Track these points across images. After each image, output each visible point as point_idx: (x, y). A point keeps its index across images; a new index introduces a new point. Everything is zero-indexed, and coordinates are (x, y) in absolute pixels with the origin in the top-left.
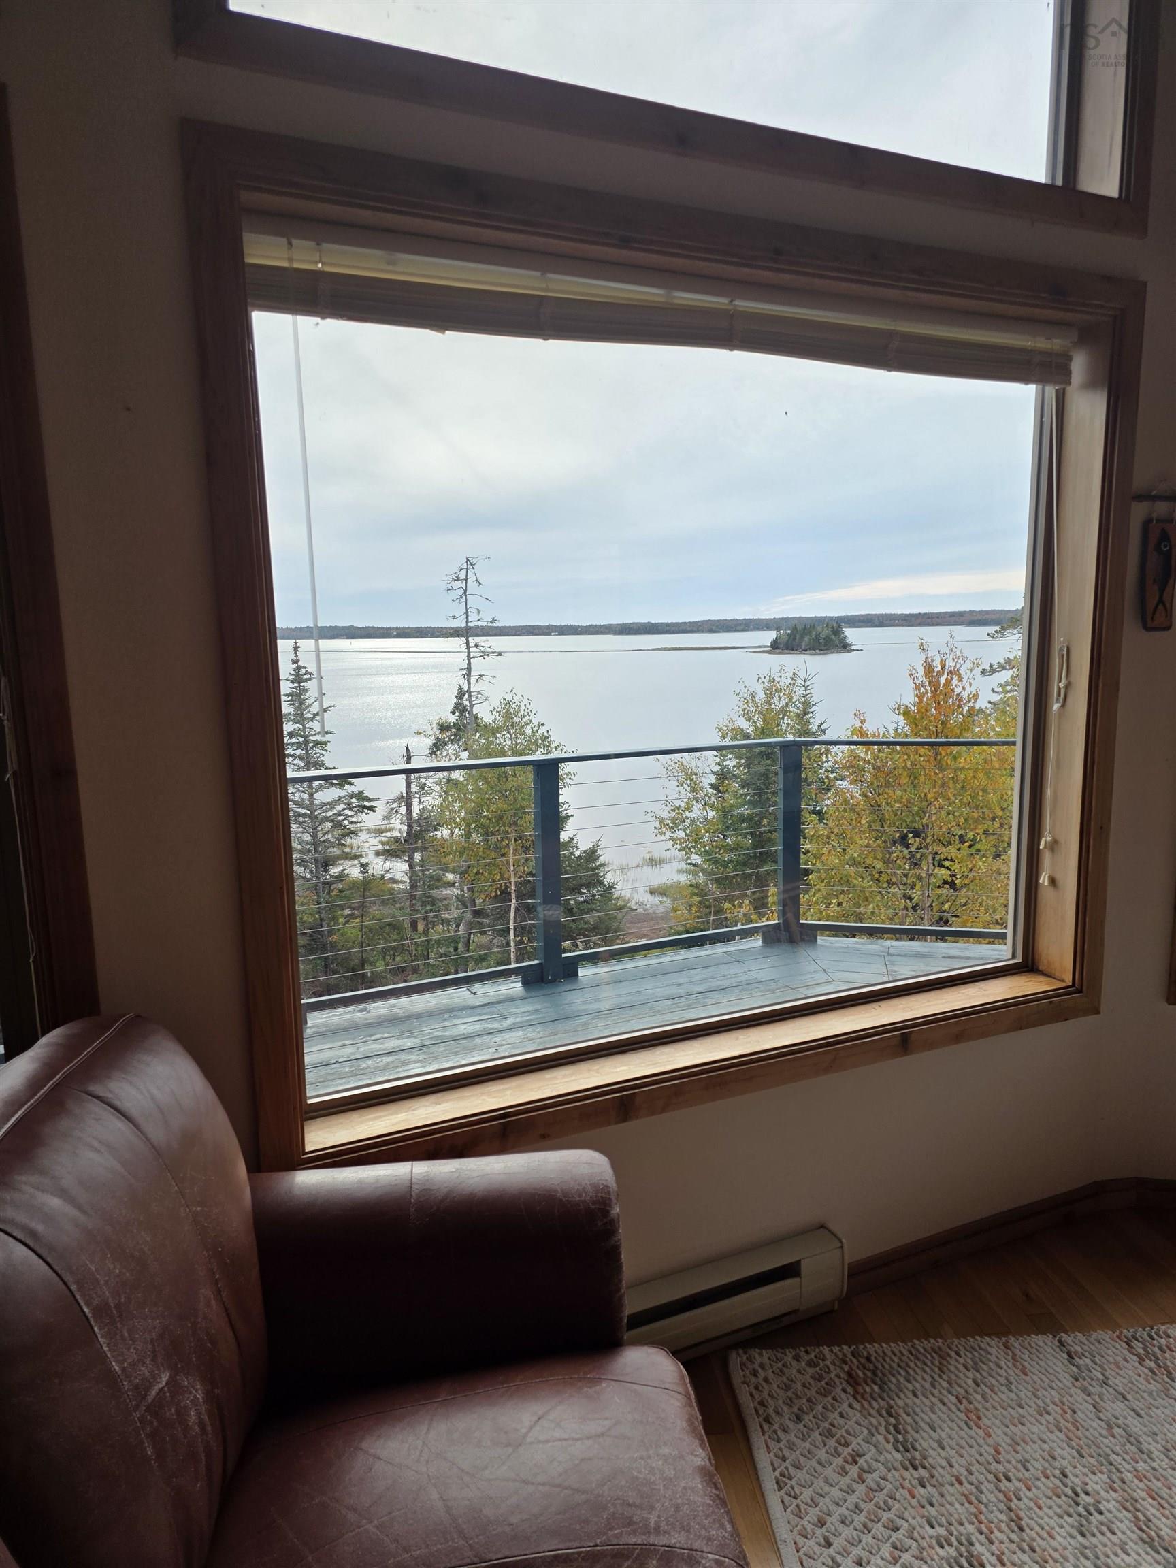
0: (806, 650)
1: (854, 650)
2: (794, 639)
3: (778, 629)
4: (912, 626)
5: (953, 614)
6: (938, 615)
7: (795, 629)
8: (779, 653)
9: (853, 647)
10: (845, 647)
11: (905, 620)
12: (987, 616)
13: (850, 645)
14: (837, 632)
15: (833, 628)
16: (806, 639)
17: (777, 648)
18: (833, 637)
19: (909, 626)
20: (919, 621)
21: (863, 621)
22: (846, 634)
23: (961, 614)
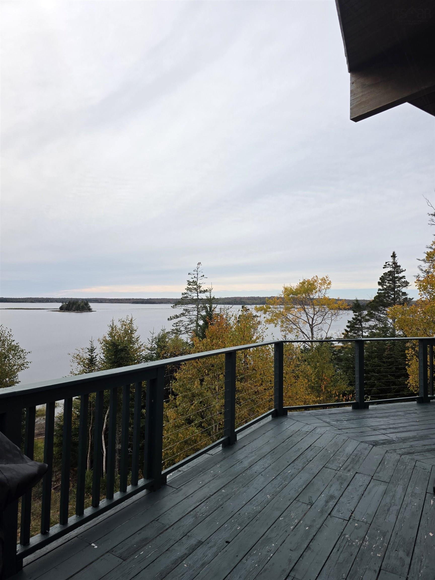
0: (74, 311)
1: (93, 311)
2: (70, 306)
3: (62, 303)
4: (113, 303)
5: (127, 299)
6: (122, 300)
7: (70, 302)
8: (63, 312)
9: (92, 310)
10: (90, 310)
11: (110, 301)
12: (138, 301)
13: (92, 309)
14: (87, 304)
15: (85, 302)
16: (74, 306)
17: (62, 310)
18: (85, 306)
19: (111, 303)
20: (115, 301)
21: (94, 301)
22: (90, 305)
23: (129, 299)
